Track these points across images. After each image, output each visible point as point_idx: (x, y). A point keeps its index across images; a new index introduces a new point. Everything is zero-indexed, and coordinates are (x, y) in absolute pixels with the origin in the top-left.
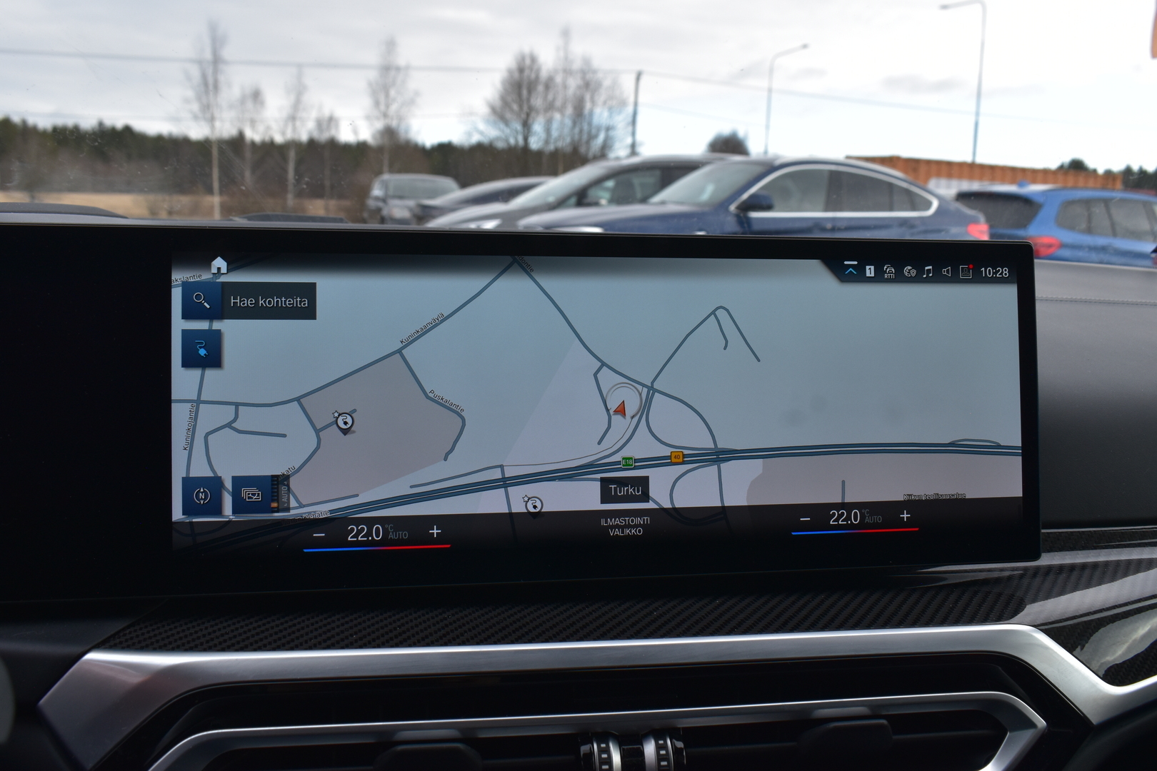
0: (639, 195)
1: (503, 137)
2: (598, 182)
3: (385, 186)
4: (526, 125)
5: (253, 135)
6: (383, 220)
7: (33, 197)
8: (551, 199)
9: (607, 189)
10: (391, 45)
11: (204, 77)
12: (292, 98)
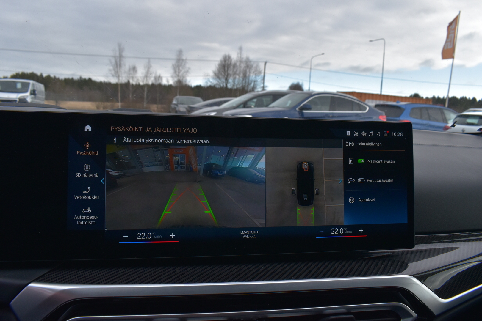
0: (265, 104)
1: (219, 84)
2: (251, 100)
3: (177, 100)
4: (227, 80)
5: (133, 82)
6: (176, 112)
7: (57, 102)
8: (234, 105)
9: (254, 102)
10: (180, 52)
11: (116, 62)
12: (146, 69)
